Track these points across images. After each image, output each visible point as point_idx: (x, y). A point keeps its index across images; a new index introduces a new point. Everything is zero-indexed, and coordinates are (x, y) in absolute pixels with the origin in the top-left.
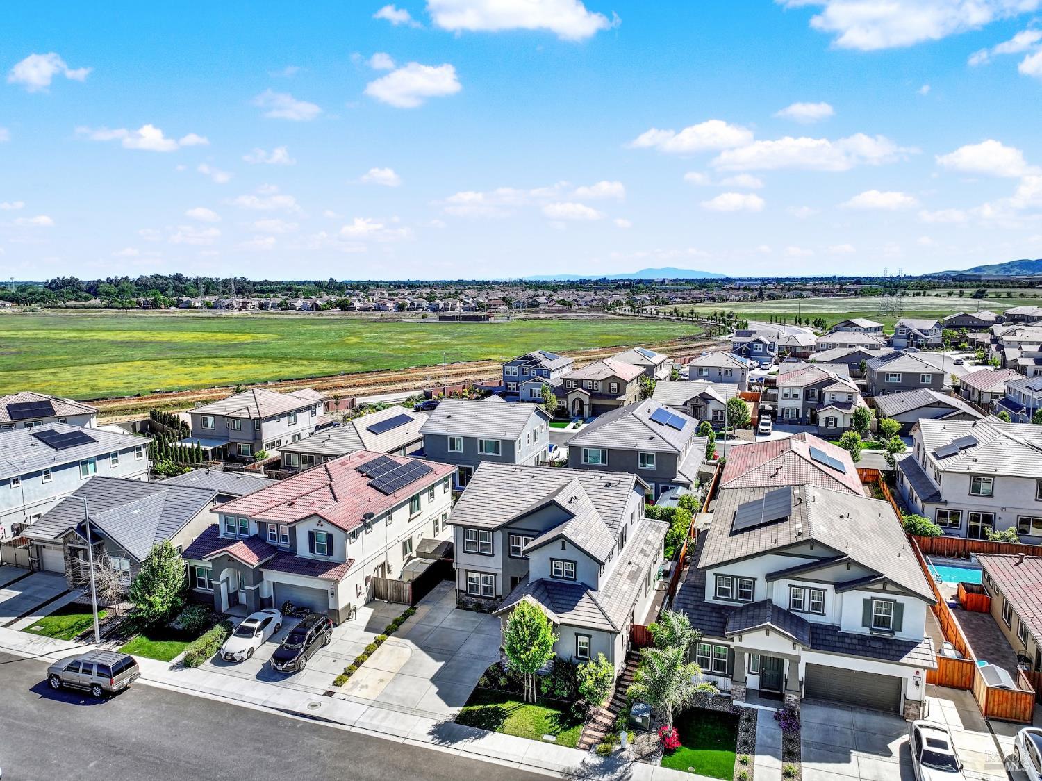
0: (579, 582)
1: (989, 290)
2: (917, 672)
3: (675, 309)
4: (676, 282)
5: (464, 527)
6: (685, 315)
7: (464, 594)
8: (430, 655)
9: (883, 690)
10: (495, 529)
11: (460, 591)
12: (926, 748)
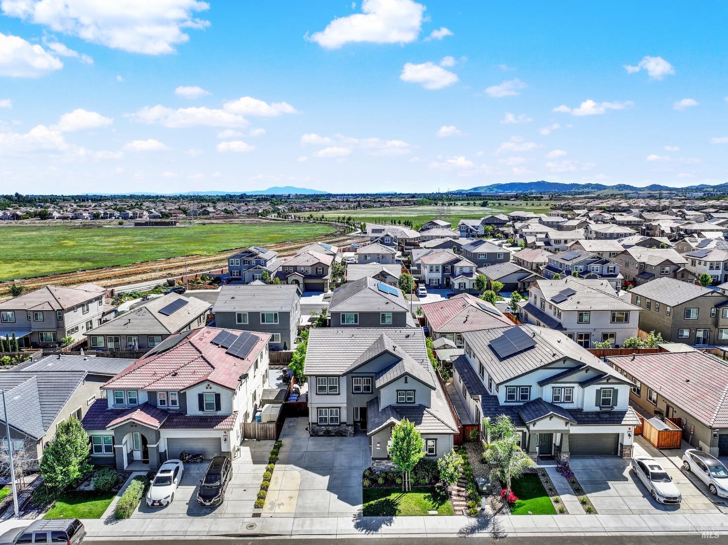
0: (417, 404)
1: (489, 202)
2: (630, 429)
3: (311, 215)
4: (297, 197)
5: (317, 376)
6: (319, 219)
7: (315, 425)
8: (314, 472)
9: (610, 442)
10: (343, 375)
11: (313, 423)
12: (651, 471)
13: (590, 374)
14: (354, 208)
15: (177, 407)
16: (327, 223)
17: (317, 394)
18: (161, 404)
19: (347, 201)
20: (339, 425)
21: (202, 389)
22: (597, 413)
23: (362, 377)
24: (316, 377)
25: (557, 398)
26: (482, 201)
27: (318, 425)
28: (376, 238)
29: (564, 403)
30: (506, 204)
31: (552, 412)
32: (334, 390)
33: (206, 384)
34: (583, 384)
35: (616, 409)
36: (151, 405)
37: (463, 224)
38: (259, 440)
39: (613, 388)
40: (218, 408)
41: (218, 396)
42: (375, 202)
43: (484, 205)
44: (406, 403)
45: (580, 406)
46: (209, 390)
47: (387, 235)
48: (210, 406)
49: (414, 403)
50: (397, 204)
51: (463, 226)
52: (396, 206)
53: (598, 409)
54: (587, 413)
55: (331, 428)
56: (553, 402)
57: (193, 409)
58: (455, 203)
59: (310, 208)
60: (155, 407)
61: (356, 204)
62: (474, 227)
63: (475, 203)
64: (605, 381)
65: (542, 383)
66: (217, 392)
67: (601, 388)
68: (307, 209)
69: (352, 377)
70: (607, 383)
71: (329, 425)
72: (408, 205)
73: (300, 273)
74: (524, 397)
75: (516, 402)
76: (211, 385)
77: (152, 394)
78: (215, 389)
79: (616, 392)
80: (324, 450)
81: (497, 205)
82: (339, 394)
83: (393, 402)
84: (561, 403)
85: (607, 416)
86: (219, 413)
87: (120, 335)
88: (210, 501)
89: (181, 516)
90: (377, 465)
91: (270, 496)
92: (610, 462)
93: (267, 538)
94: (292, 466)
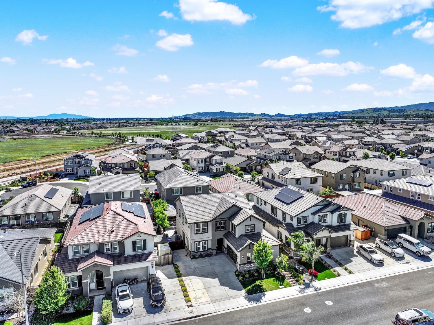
2: (353, 232)
3: (92, 132)
7: (194, 252)
8: (208, 278)
9: (343, 240)
10: (210, 221)
11: (192, 252)
12: (368, 250)
13: (335, 207)
14: (117, 127)
15: (117, 251)
16: (105, 137)
17: (195, 234)
18: (107, 251)
19: (110, 123)
20: (207, 251)
21: (135, 238)
22: (339, 226)
23: (220, 221)
24: (195, 224)
25: (320, 221)
26: (194, 123)
27: (195, 252)
28: (150, 145)
29: (324, 223)
30: (208, 125)
31: (323, 228)
32: (205, 231)
33: (137, 235)
34: (332, 212)
35: (347, 223)
36: (100, 253)
37: (196, 136)
38: (163, 266)
39: (345, 213)
40: (145, 248)
41: (145, 241)
42: (129, 123)
43: (196, 125)
44: (250, 232)
45: (330, 224)
46: (139, 238)
47: (157, 143)
48: (140, 248)
49: (254, 231)
50: (143, 124)
51: (196, 137)
52: (142, 125)
53: (338, 224)
54: (335, 227)
55: (202, 253)
56: (319, 223)
57: (129, 251)
58: (178, 124)
59: (88, 127)
60: (103, 253)
61: (117, 124)
62: (201, 137)
63: (190, 124)
64: (341, 210)
65: (314, 214)
66: (144, 239)
67: (340, 213)
68: (85, 128)
69: (215, 222)
70: (342, 211)
71: (201, 251)
72: (150, 125)
73: (120, 167)
74: (305, 222)
75: (302, 225)
76: (141, 234)
77: (101, 245)
78: (143, 237)
79: (346, 214)
80: (205, 265)
81: (203, 125)
82: (207, 232)
83: (244, 232)
84: (322, 223)
85: (343, 227)
86: (145, 252)
87: (20, 215)
88: (161, 303)
89: (145, 315)
90: (242, 268)
91: (191, 295)
92: (346, 249)
93: (204, 316)
94: (192, 277)
